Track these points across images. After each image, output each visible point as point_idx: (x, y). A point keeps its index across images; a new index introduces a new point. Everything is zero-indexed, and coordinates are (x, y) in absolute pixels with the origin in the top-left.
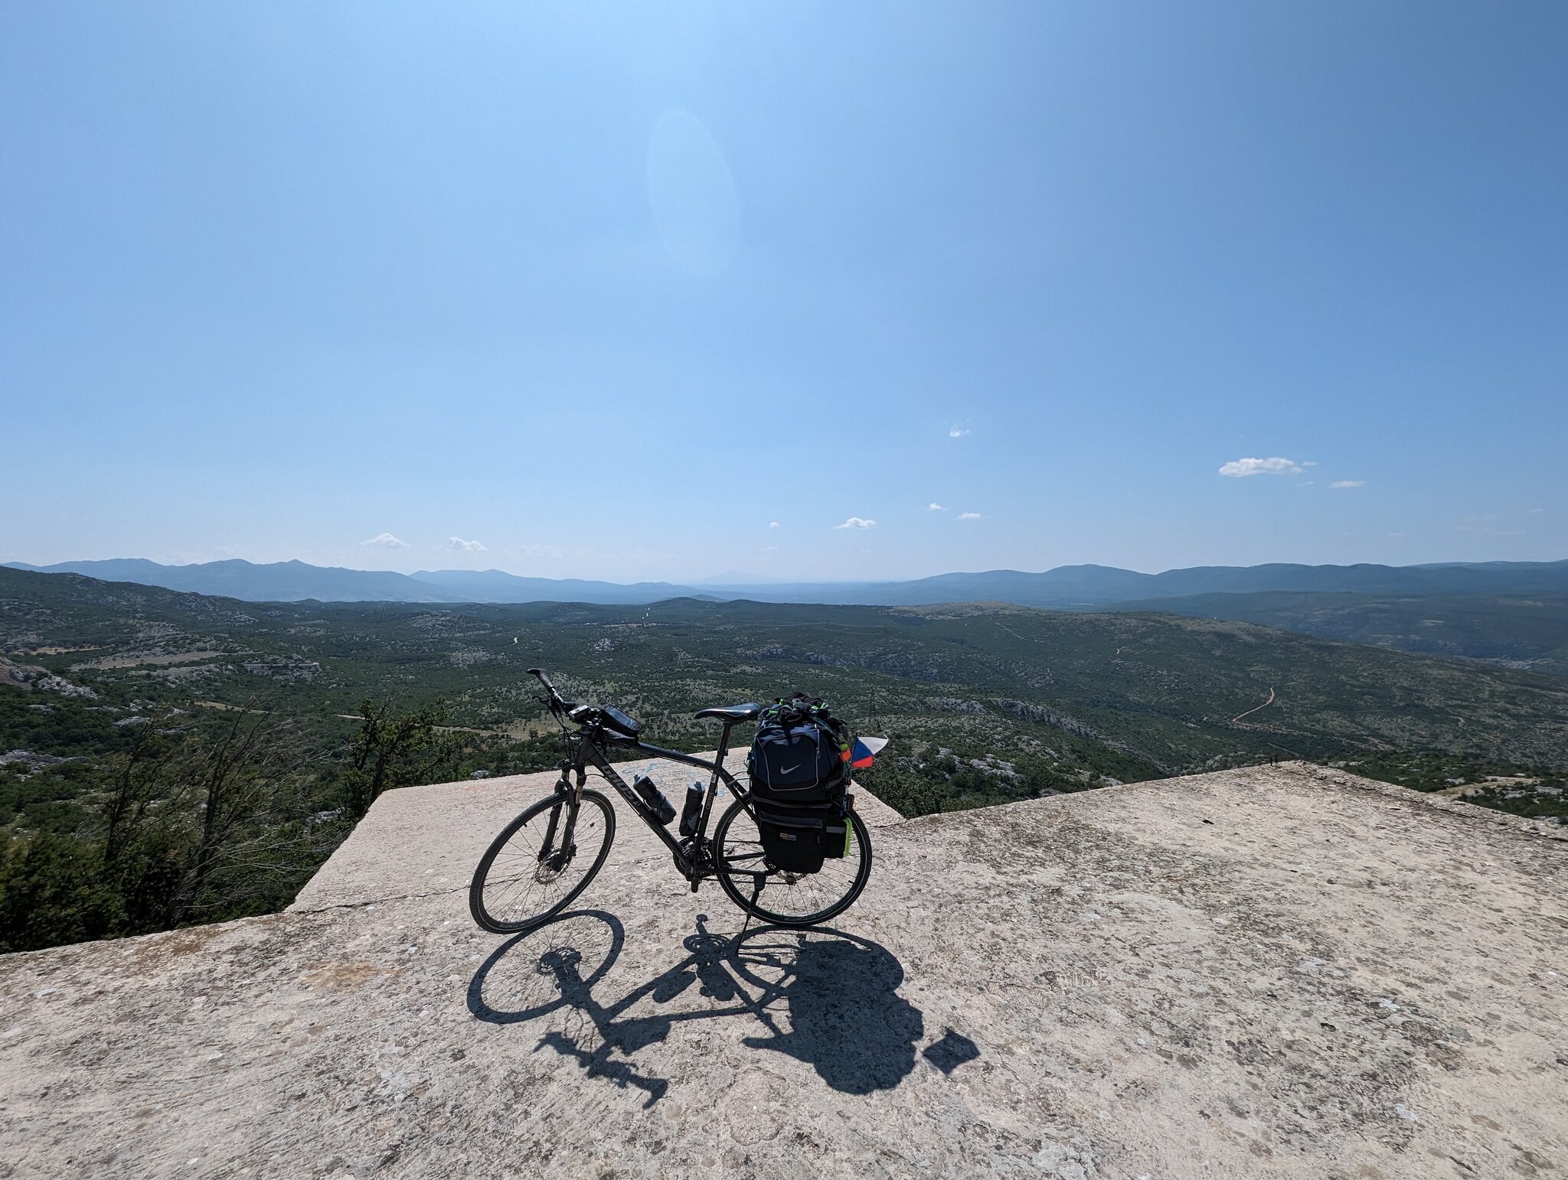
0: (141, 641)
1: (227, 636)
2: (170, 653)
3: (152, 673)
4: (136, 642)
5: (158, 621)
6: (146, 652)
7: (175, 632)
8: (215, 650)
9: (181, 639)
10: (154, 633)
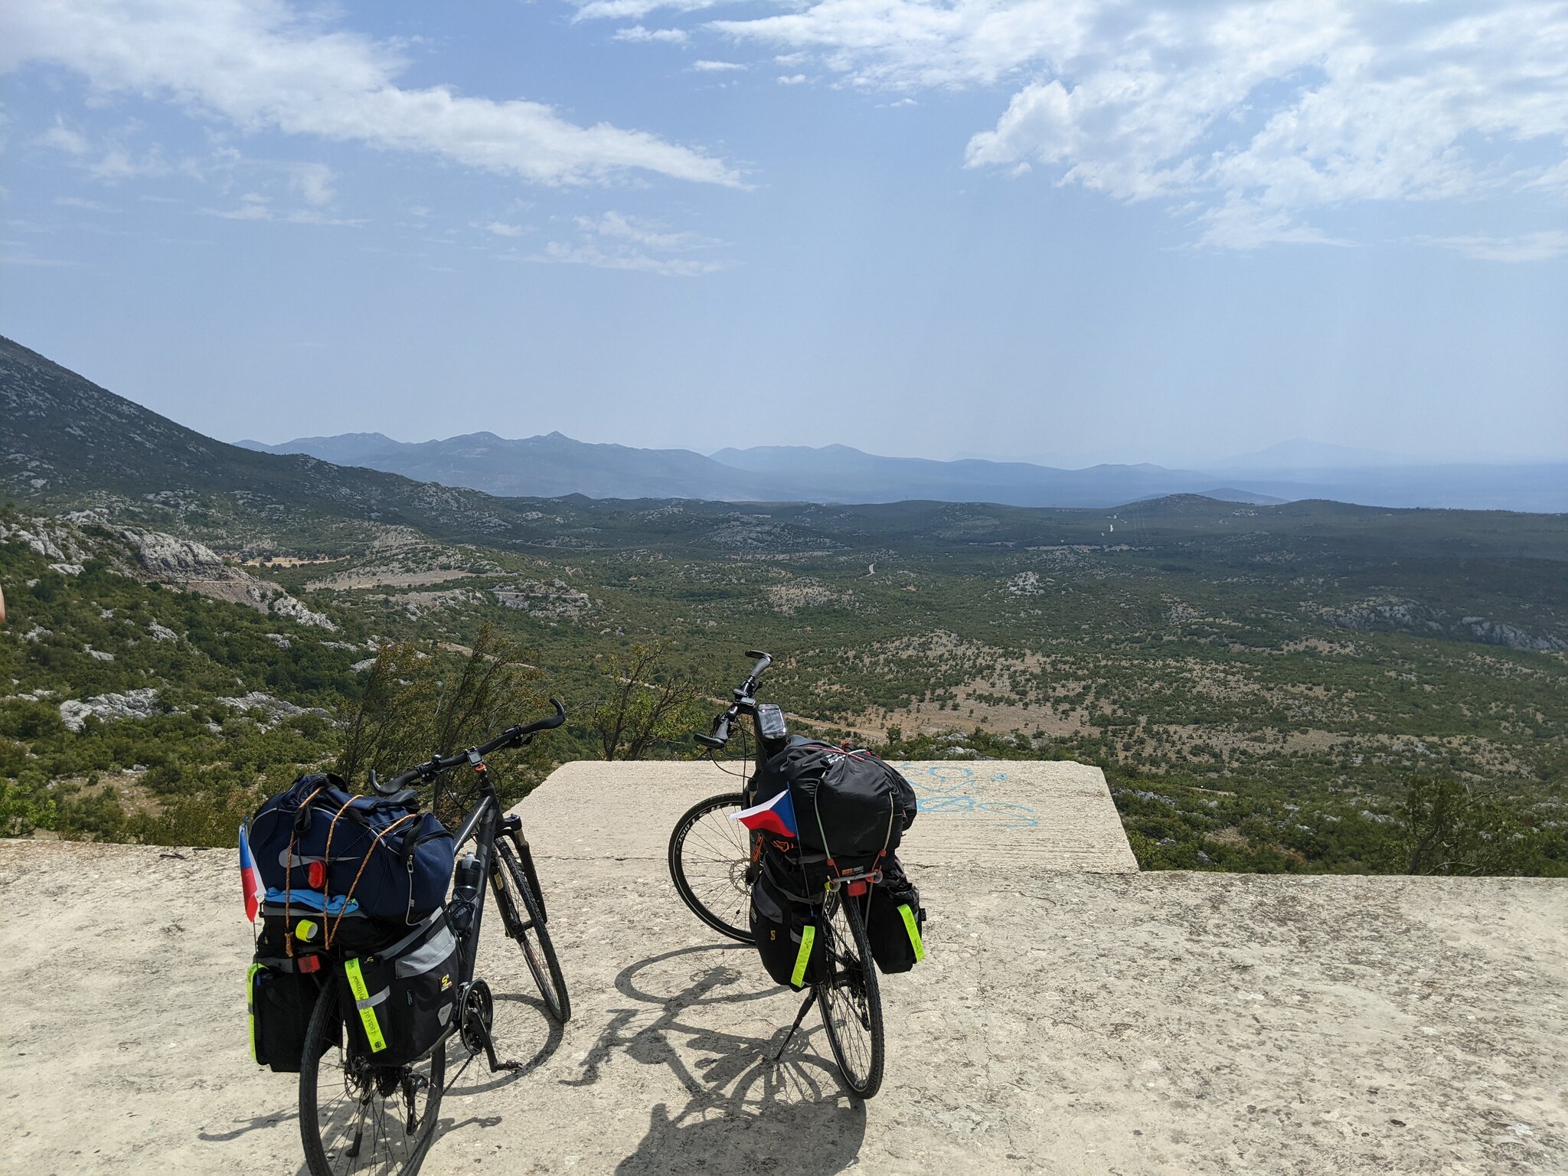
0: (377, 552)
1: (474, 548)
2: (408, 571)
3: (391, 599)
4: (372, 553)
5: (395, 524)
6: (383, 568)
7: (414, 541)
8: (461, 569)
9: (422, 550)
10: (391, 542)
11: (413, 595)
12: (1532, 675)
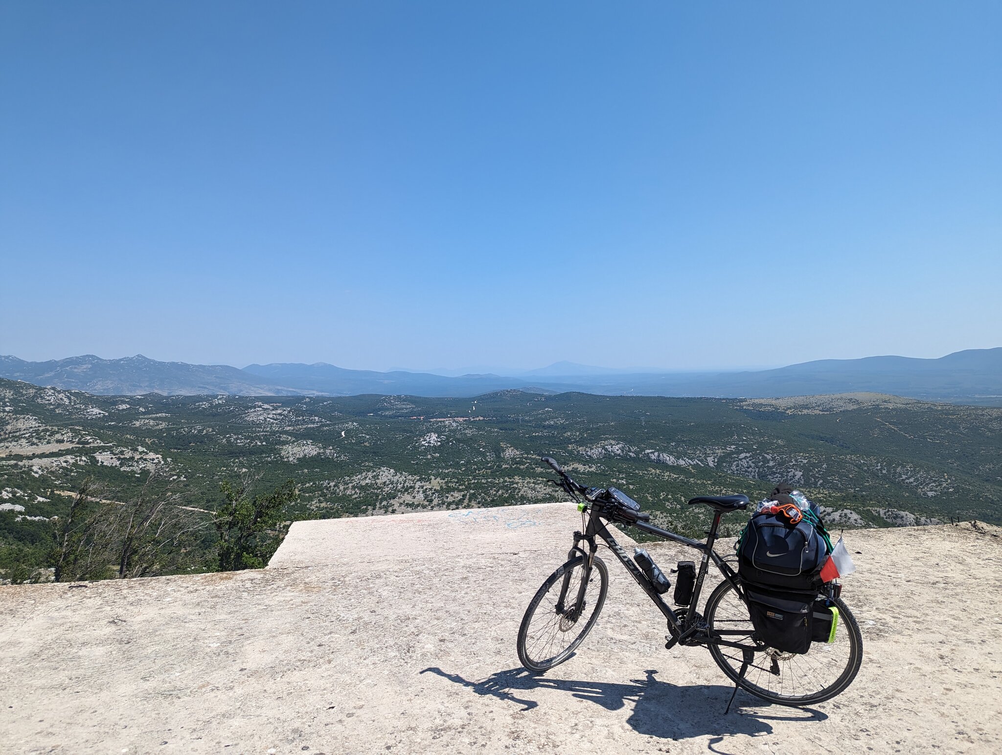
11: (36, 461)
12: (678, 478)
